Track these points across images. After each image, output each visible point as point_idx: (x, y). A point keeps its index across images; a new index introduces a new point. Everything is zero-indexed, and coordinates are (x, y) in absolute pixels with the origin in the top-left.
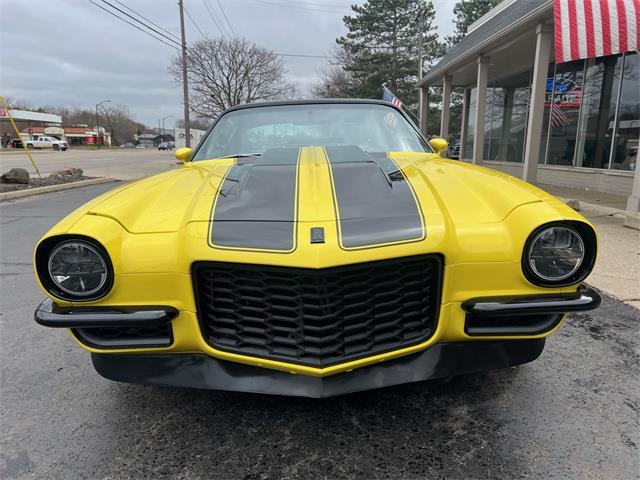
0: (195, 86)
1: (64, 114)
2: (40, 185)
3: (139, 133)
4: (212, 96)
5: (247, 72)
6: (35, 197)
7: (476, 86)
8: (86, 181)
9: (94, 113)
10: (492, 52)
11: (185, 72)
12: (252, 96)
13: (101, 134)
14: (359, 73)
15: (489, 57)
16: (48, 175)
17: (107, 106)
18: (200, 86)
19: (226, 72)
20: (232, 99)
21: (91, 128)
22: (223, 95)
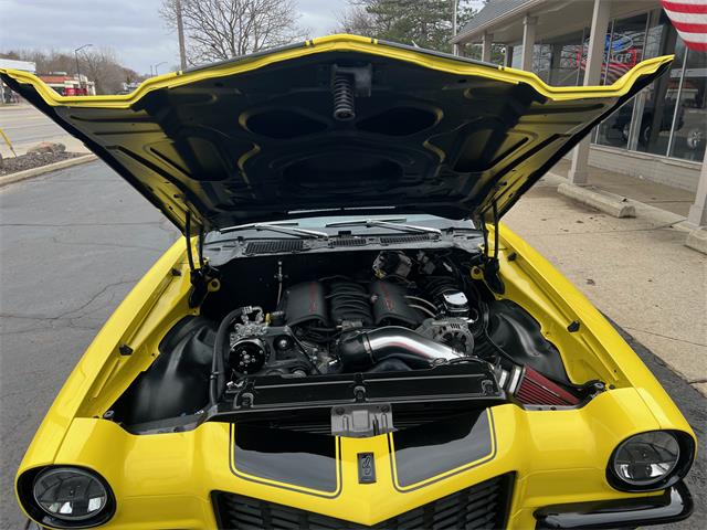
0: (191, 33)
1: (38, 60)
2: (17, 170)
3: (128, 82)
4: (213, 46)
5: (253, 17)
6: (11, 187)
7: (522, 44)
8: (70, 160)
9: (74, 57)
10: (540, 13)
11: (180, 16)
12: (259, 46)
13: (83, 84)
14: (384, 16)
15: (536, 18)
16: (24, 153)
17: (87, 51)
18: (199, 33)
19: (228, 15)
20: (236, 49)
21: (71, 75)
22: (226, 44)
